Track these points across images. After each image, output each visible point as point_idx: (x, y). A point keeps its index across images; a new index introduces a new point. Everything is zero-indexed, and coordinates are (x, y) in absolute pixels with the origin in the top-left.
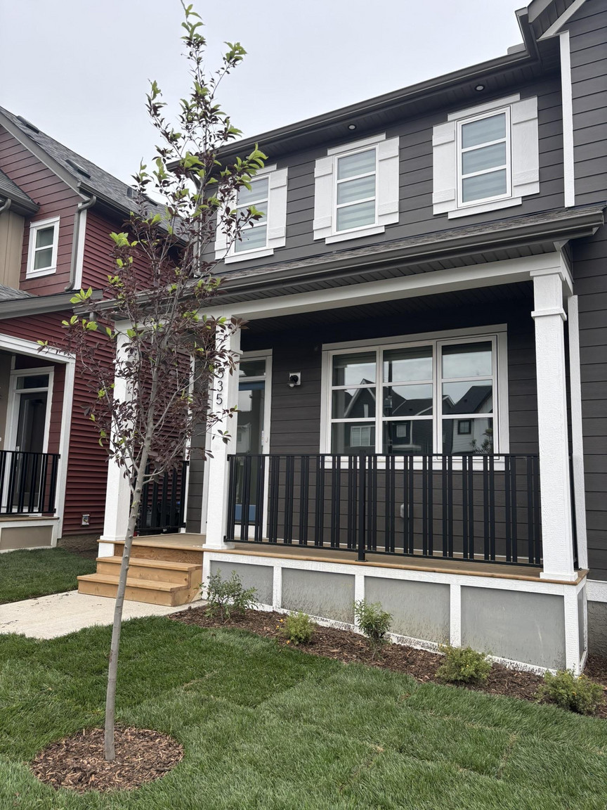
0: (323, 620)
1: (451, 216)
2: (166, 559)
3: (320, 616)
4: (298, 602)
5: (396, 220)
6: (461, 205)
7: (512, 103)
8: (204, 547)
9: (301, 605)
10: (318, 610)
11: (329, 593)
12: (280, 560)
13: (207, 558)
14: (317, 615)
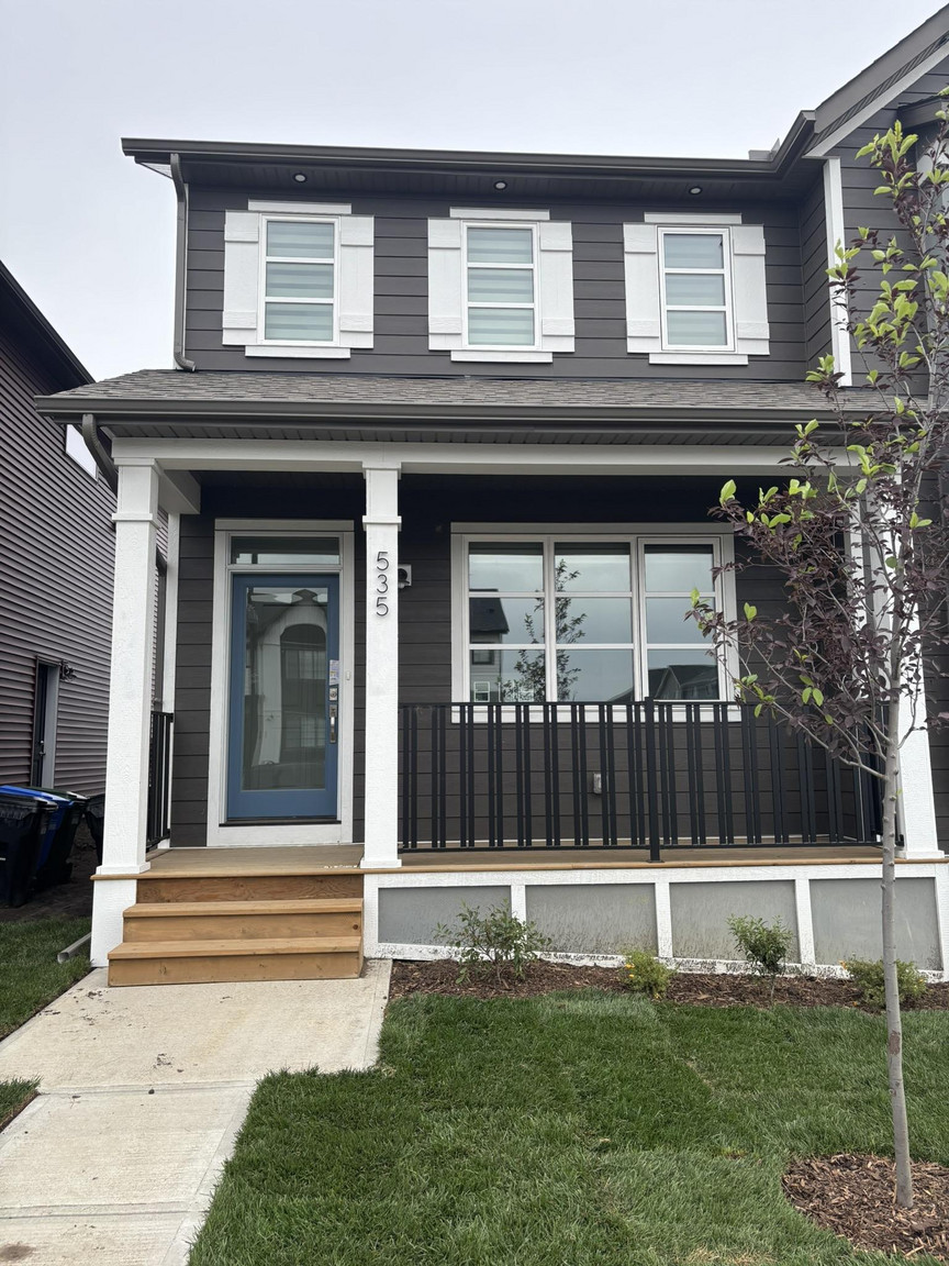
0: (606, 958)
1: (653, 360)
2: (274, 896)
3: (598, 952)
4: (557, 937)
5: (571, 349)
6: (667, 347)
7: (732, 225)
8: (365, 864)
9: (563, 941)
10: (594, 943)
11: (610, 916)
12: (522, 873)
13: (371, 886)
14: (592, 952)
